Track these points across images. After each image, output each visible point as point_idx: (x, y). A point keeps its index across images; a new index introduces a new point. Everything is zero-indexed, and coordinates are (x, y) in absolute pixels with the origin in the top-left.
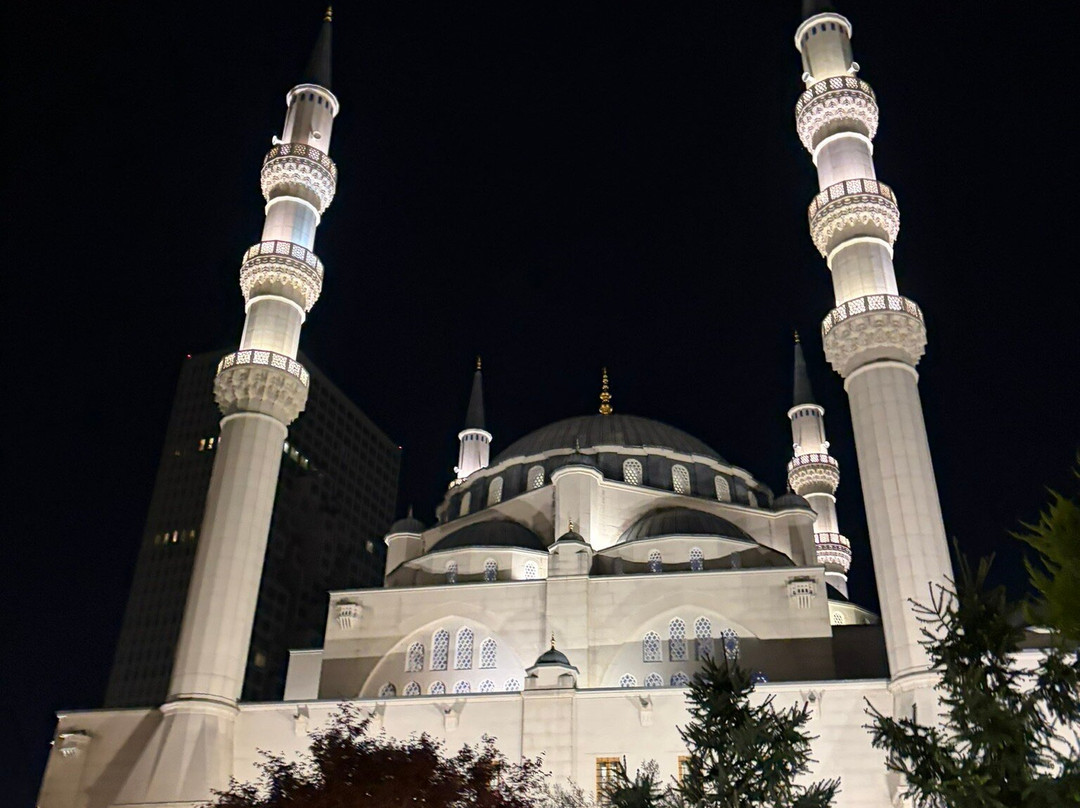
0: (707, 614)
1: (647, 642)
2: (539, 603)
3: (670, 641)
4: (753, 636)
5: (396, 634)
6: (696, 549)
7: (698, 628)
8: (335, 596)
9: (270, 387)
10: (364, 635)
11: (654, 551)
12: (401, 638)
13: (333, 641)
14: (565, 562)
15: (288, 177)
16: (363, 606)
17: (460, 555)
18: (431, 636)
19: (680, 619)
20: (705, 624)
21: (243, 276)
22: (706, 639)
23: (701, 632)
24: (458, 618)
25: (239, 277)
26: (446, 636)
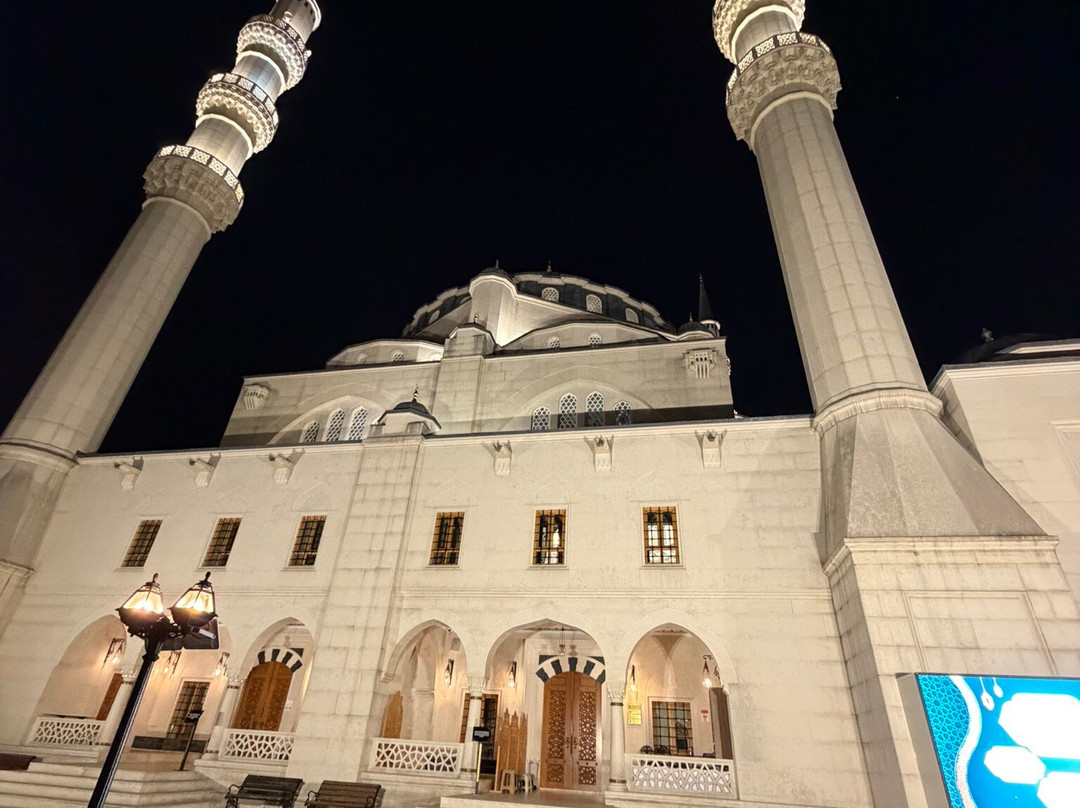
0: (601, 388)
1: (537, 417)
2: (431, 382)
3: (559, 416)
4: (646, 407)
5: (295, 412)
6: (595, 335)
7: (590, 403)
8: (248, 381)
9: (203, 185)
10: (266, 414)
11: (554, 339)
12: (299, 415)
13: (236, 420)
14: (462, 344)
15: (264, 39)
16: (269, 389)
17: (373, 348)
18: (328, 416)
19: (572, 395)
20: (598, 399)
21: (200, 97)
22: (597, 413)
23: (593, 406)
24: (356, 399)
25: (197, 97)
26: (342, 416)
